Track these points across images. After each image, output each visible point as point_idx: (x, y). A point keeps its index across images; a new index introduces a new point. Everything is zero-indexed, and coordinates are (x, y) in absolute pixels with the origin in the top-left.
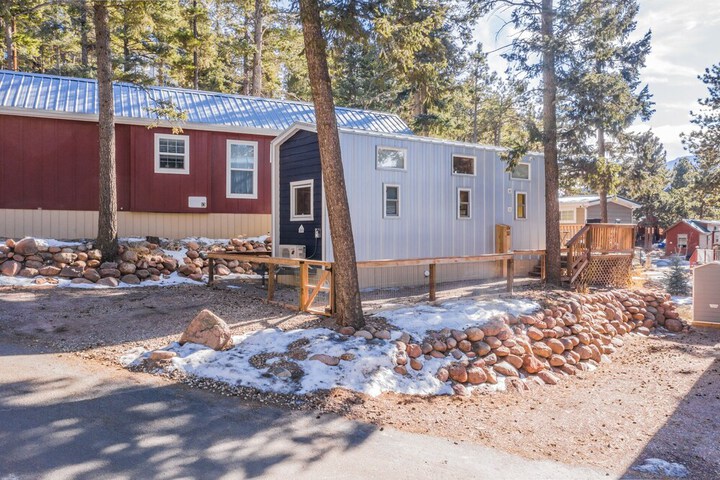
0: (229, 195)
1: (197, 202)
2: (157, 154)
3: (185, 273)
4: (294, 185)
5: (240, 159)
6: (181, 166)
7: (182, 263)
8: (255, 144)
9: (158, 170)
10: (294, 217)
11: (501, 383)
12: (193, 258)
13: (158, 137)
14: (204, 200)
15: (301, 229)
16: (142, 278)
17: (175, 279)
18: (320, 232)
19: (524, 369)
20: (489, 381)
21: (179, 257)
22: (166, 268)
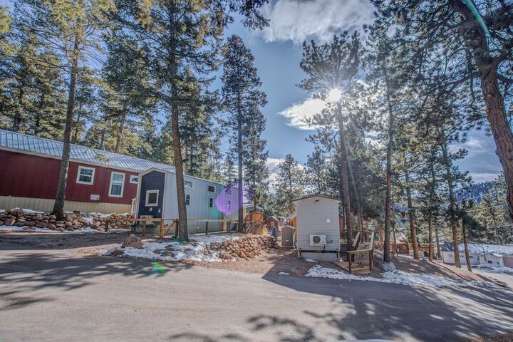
0: (110, 195)
1: (94, 197)
2: (79, 174)
3: (94, 227)
4: (148, 192)
5: (116, 181)
6: (90, 181)
7: (92, 223)
8: (124, 174)
9: (78, 181)
10: (147, 205)
11: (234, 259)
12: (96, 221)
13: (80, 167)
14: (98, 196)
15: (151, 209)
16: (75, 229)
17: (89, 230)
18: (161, 211)
19: (240, 255)
20: (231, 258)
21: (90, 220)
22: (85, 225)
